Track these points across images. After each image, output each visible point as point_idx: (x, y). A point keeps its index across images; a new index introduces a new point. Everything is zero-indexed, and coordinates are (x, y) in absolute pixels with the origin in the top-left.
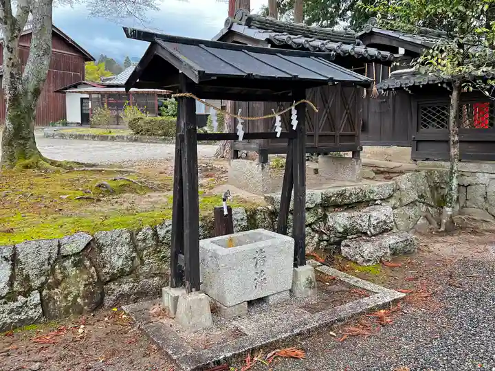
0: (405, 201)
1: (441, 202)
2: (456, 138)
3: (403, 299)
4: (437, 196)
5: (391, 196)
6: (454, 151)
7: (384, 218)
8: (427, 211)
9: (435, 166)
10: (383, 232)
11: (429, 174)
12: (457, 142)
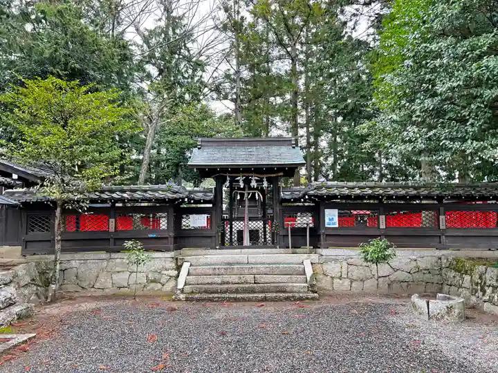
0: (22, 283)
1: (47, 283)
2: (59, 238)
3: (34, 337)
4: (44, 279)
5: (11, 282)
6: (58, 246)
7: (9, 295)
8: (37, 289)
9: (41, 259)
10: (10, 305)
11: (38, 264)
12: (60, 240)
